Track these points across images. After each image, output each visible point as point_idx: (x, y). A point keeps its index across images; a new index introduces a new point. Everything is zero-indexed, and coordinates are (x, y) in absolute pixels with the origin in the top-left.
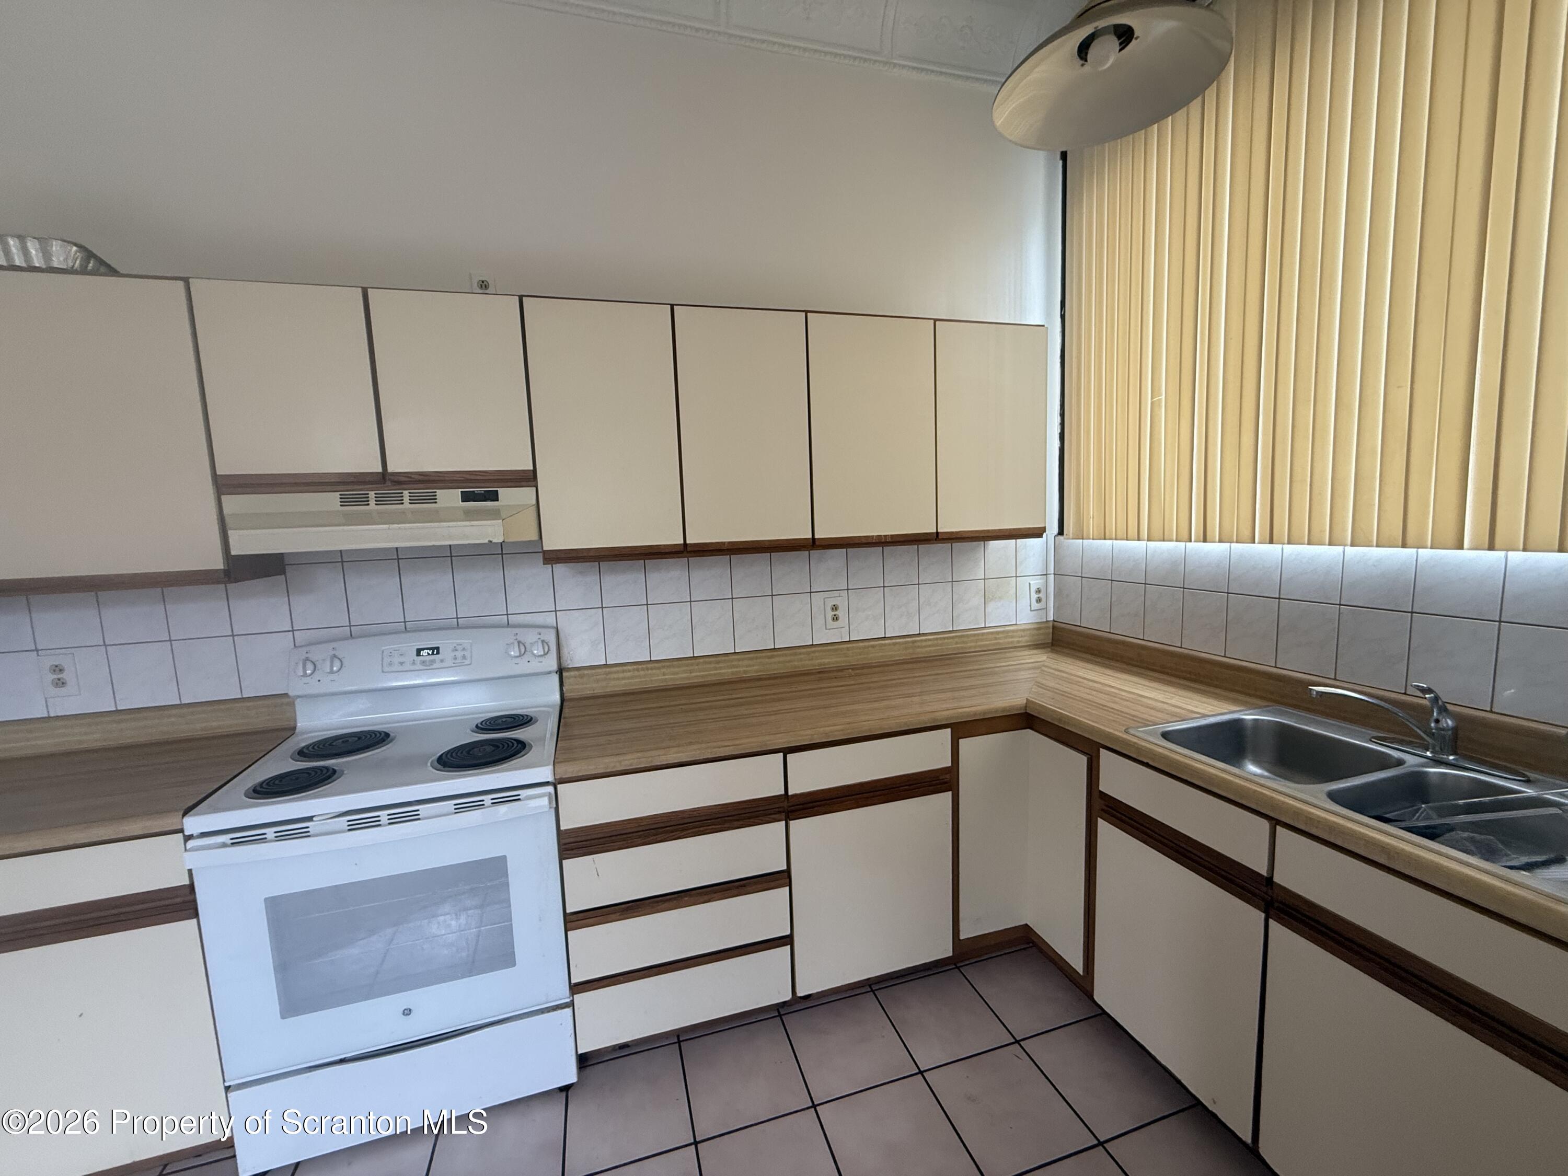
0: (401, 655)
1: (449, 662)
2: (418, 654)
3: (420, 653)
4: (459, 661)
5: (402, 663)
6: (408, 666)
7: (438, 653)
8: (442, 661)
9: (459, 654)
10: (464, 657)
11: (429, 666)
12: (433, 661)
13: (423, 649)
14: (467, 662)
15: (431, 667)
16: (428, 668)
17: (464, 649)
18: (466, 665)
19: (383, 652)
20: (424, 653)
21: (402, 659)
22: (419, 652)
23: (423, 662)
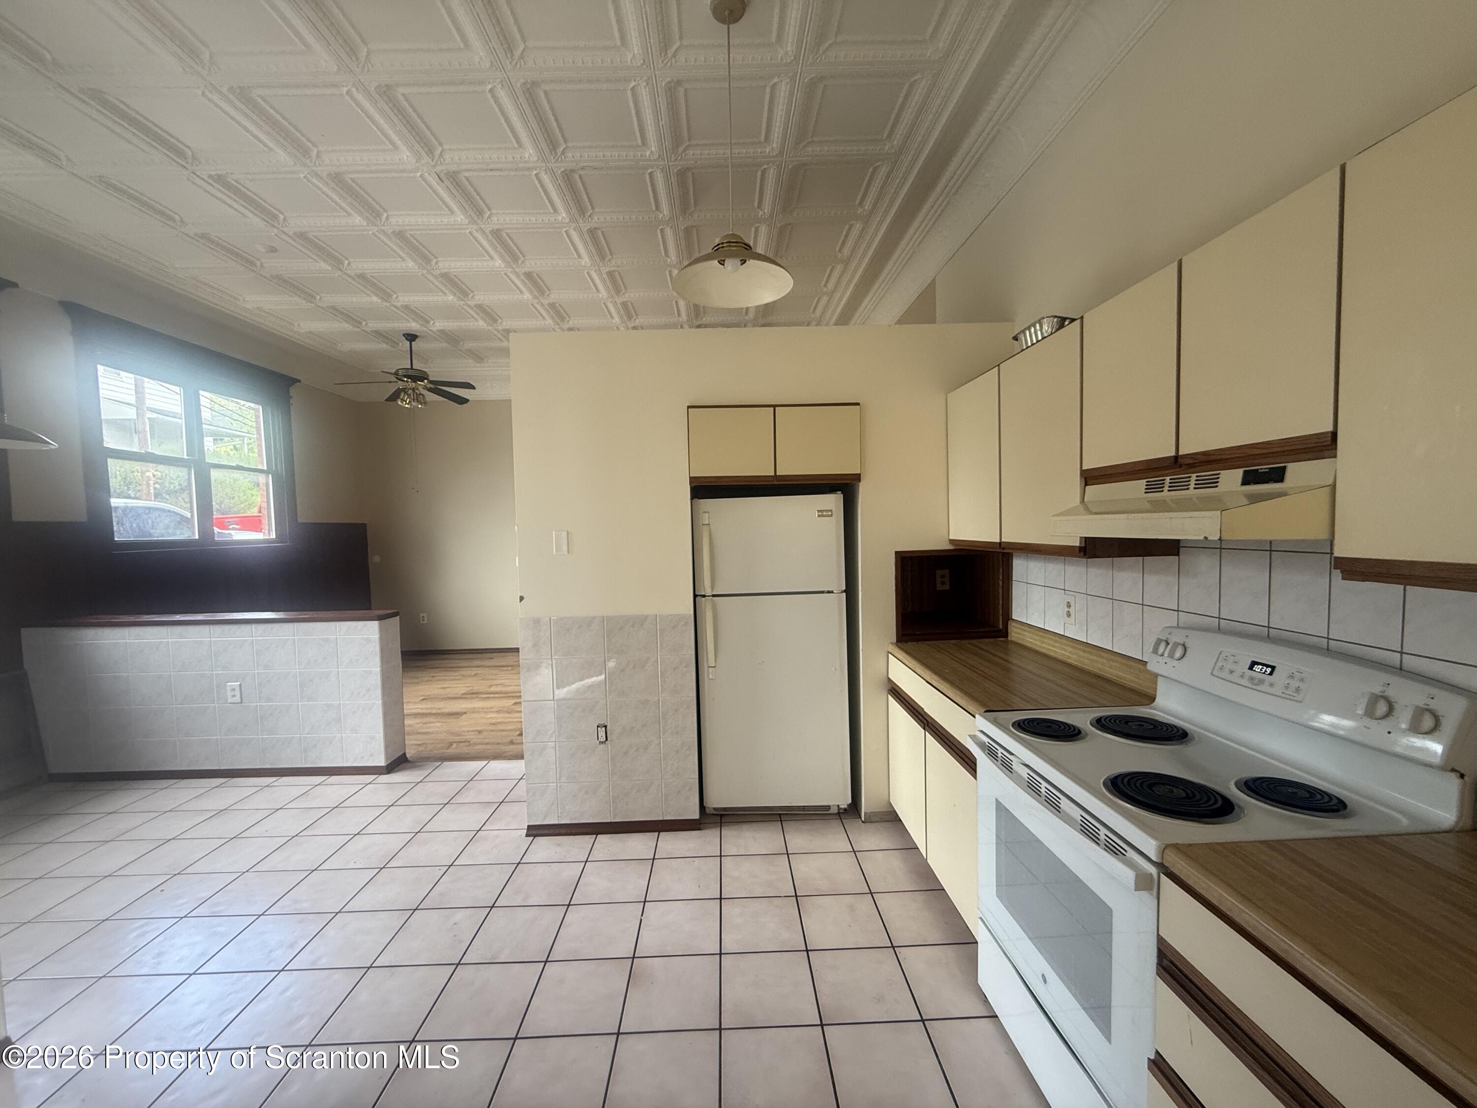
0: (1236, 662)
1: (1277, 690)
2: (1251, 668)
3: (1253, 667)
4: (1290, 693)
5: (1231, 672)
6: (1235, 678)
7: (1271, 674)
8: (1271, 685)
9: (1294, 684)
10: (1298, 690)
11: (1256, 685)
12: (1261, 682)
13: (1258, 664)
14: (1299, 697)
15: (1258, 688)
16: (1254, 687)
17: (1302, 680)
18: (1297, 701)
19: (1220, 653)
20: (1257, 668)
21: (1233, 667)
22: (1254, 663)
23: (1252, 679)
